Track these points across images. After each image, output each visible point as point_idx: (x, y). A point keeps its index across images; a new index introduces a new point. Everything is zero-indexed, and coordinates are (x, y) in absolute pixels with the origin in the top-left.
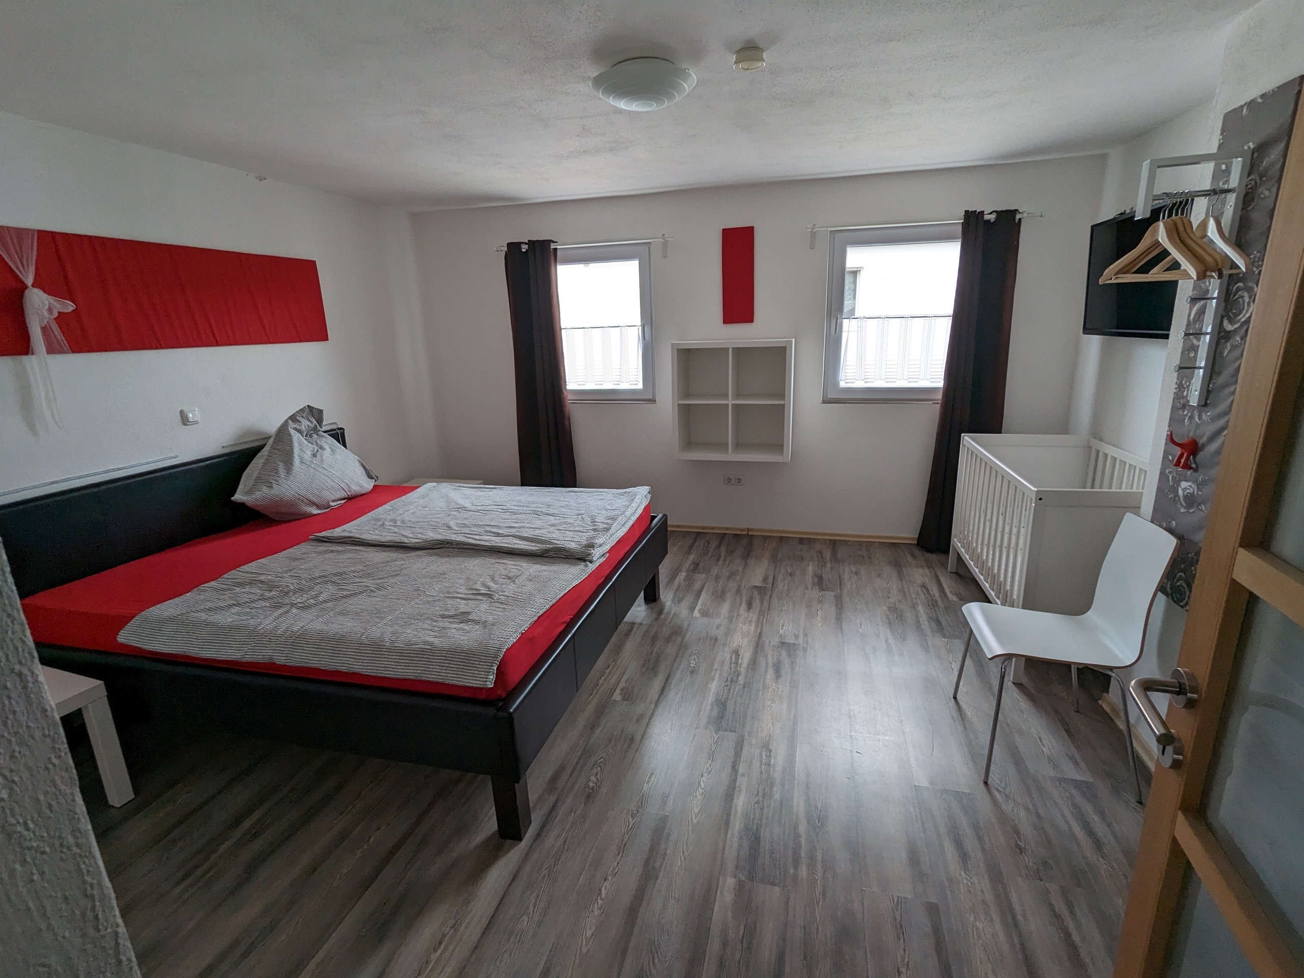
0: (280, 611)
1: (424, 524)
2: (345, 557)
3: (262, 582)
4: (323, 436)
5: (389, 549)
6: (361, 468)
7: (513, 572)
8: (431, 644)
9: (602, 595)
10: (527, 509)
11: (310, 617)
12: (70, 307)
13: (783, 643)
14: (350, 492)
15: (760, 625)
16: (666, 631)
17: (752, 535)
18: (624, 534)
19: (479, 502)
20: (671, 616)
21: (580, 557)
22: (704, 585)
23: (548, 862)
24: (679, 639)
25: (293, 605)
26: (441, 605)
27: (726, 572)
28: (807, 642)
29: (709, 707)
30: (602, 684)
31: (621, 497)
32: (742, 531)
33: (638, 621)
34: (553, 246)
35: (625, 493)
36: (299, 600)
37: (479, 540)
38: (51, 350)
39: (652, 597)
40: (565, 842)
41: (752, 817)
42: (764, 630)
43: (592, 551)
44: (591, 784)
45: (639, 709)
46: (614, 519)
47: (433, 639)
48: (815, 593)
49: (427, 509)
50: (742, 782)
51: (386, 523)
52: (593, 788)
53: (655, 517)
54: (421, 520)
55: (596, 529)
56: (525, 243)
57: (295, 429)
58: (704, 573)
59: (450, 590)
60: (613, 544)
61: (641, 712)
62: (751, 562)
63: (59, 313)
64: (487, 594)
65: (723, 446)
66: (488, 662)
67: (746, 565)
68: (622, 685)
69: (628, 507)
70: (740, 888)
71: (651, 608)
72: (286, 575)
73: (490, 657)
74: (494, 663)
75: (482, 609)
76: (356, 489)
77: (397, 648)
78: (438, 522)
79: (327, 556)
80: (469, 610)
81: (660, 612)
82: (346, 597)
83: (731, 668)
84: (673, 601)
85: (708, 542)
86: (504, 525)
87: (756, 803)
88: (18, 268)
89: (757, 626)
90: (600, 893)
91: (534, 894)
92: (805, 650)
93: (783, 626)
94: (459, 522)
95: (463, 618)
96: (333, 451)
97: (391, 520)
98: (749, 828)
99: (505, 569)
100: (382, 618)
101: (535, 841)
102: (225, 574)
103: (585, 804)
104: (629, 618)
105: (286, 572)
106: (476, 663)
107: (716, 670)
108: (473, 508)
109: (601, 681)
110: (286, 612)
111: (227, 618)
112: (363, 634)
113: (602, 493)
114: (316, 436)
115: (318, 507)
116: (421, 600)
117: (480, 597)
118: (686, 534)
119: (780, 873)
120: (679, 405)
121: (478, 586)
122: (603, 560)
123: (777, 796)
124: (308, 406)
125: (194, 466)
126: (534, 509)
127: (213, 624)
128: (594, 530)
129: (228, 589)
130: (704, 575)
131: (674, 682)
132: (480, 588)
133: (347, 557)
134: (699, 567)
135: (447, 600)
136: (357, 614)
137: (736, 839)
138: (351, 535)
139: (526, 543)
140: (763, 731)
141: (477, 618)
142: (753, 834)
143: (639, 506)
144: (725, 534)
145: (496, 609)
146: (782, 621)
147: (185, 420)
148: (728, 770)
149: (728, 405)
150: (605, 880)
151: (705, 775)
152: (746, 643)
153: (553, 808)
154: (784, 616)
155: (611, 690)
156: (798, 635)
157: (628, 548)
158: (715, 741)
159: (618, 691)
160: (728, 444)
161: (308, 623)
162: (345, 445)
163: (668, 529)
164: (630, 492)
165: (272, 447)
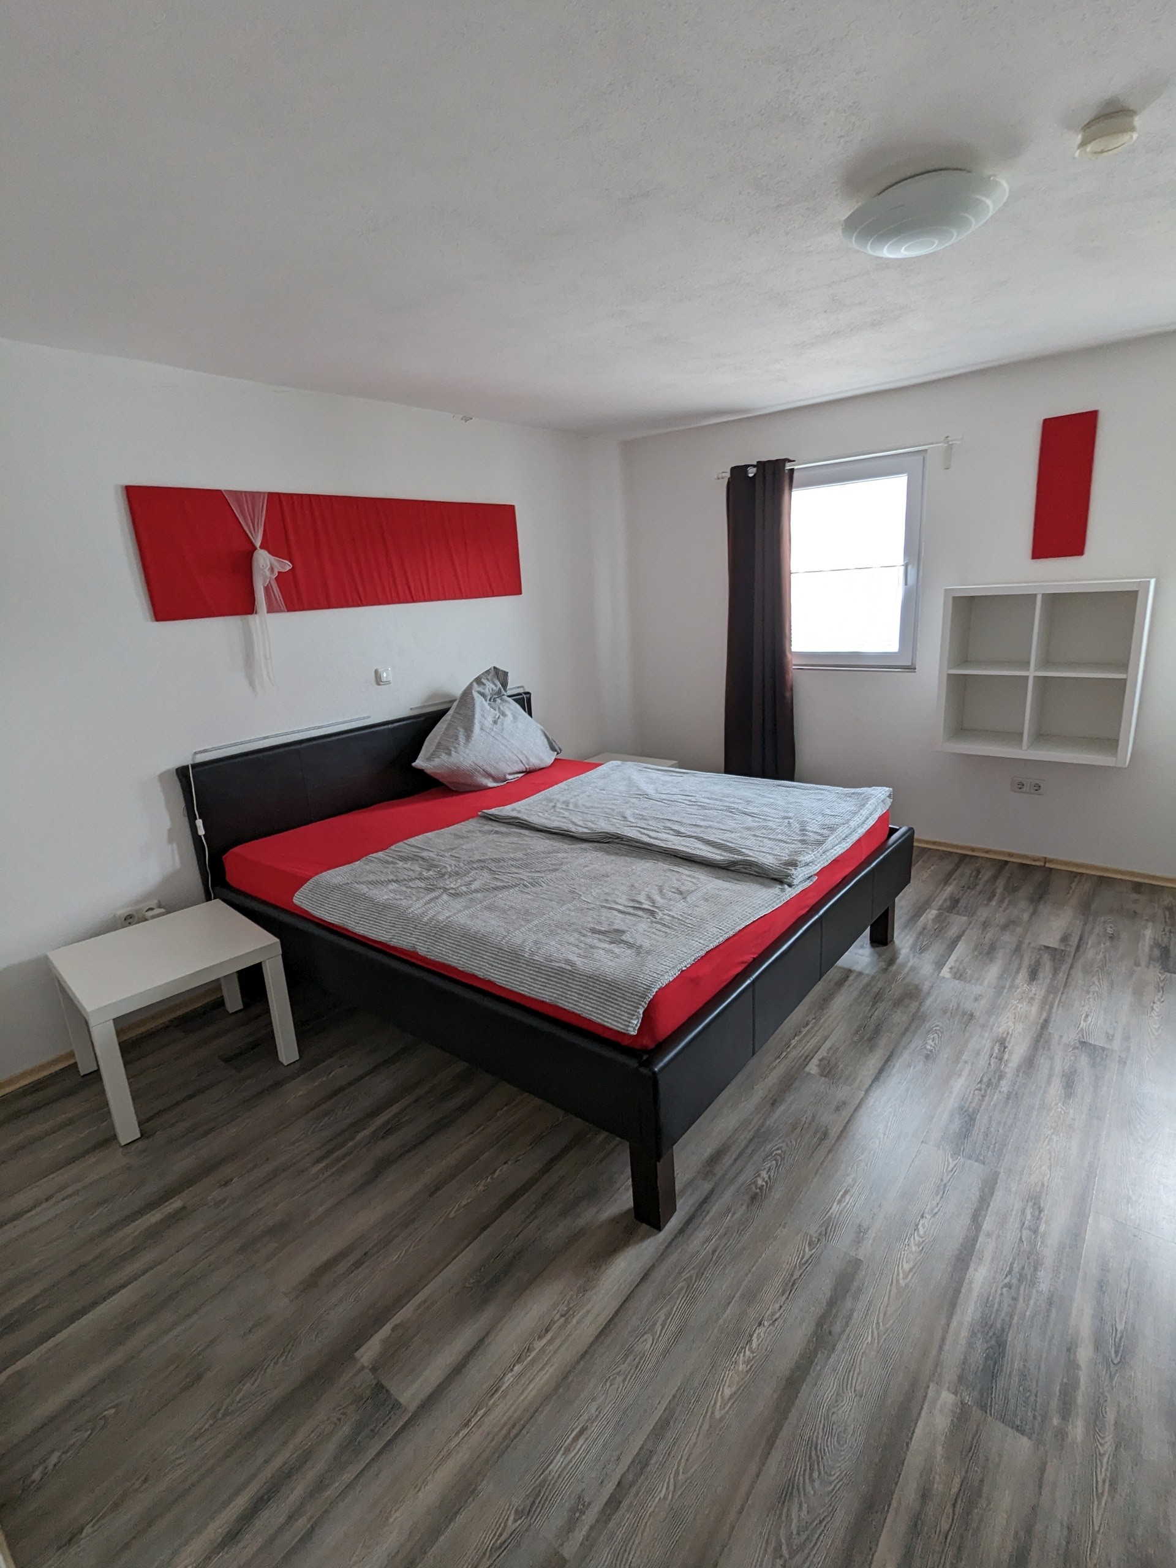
0: (433, 895)
1: (597, 810)
2: (507, 840)
3: (423, 859)
4: (506, 701)
5: (554, 836)
6: (543, 738)
7: (687, 886)
8: (572, 964)
9: (801, 932)
10: (720, 803)
11: (459, 907)
12: (287, 566)
13: (1084, 1044)
14: (528, 765)
15: (1047, 1007)
16: (896, 991)
17: (1051, 869)
18: (843, 851)
19: (665, 790)
20: (907, 969)
21: (776, 878)
22: (964, 932)
23: (689, 1271)
24: (914, 1005)
25: (445, 890)
26: (595, 916)
27: (1000, 918)
28: (1128, 1049)
29: (946, 1116)
30: (794, 1047)
31: (848, 799)
32: (1034, 860)
33: (858, 968)
34: (788, 466)
35: (854, 793)
36: (452, 886)
37: (654, 838)
38: (270, 610)
39: (881, 937)
40: (714, 1252)
41: (996, 1306)
42: (1054, 1015)
43: (793, 871)
44: (760, 1182)
45: (842, 1093)
46: (832, 829)
47: (576, 959)
48: (1154, 974)
49: (604, 792)
50: (986, 1246)
51: (558, 805)
52: (761, 1188)
53: (897, 830)
54: (596, 805)
55: (804, 840)
56: (754, 466)
57: (479, 693)
58: (964, 916)
59: (609, 898)
60: (826, 864)
61: (844, 1098)
62: (1045, 909)
63: (279, 572)
64: (649, 910)
65: (1014, 737)
66: (634, 1002)
67: (1035, 912)
68: (822, 1053)
69: (855, 813)
70: (961, 1416)
71: (877, 953)
72: (446, 854)
73: (637, 995)
74: (641, 1005)
75: (640, 930)
76: (535, 762)
77: (535, 962)
78: (613, 810)
79: (491, 837)
80: (624, 928)
81: (892, 961)
82: (496, 888)
83: (989, 1064)
84: (913, 948)
85: (978, 872)
86: (689, 822)
87: (1005, 1286)
88: (249, 528)
89: (1042, 1008)
90: (750, 1341)
91: (665, 1310)
92: (1123, 1062)
93: (1087, 1016)
94: (637, 812)
95: (616, 936)
96: (515, 718)
97: (564, 802)
98: (990, 1323)
99: (678, 880)
100: (528, 921)
101: (676, 1236)
102: (392, 845)
103: (748, 1206)
104: (845, 961)
105: (448, 850)
106: (619, 999)
107: (966, 1062)
108: (657, 796)
109: (794, 1042)
110: (437, 898)
111: (382, 895)
112: (503, 938)
113: (822, 792)
114: (500, 701)
115: (495, 779)
116: (575, 905)
117: (640, 913)
118: (945, 855)
119: (1035, 1417)
120: (949, 675)
121: (642, 898)
122: (808, 884)
123: (1044, 1286)
124: (494, 667)
125: (382, 728)
126: (728, 804)
127: (371, 900)
128: (803, 842)
129: (393, 863)
130: (965, 918)
131: (897, 1065)
132: (643, 901)
133: (509, 842)
134: (959, 905)
135: (603, 910)
136: (504, 911)
137: (964, 1334)
138: (519, 815)
139: (710, 849)
140: (1030, 1174)
141: (631, 941)
142: (994, 1334)
143: (871, 814)
144: (1006, 862)
145: (657, 932)
146: (1086, 1008)
147: (378, 680)
148: (966, 1219)
149: (1027, 677)
150: (760, 1324)
151: (928, 1217)
152: (1020, 1030)
153: (706, 1200)
154: (1091, 1000)
155: (806, 1057)
156: (1113, 1036)
157: (851, 869)
158: (949, 1169)
159: (815, 1061)
160: (1021, 734)
161: (455, 914)
162: (530, 714)
163: (915, 844)
164: (861, 794)
165: (456, 712)
